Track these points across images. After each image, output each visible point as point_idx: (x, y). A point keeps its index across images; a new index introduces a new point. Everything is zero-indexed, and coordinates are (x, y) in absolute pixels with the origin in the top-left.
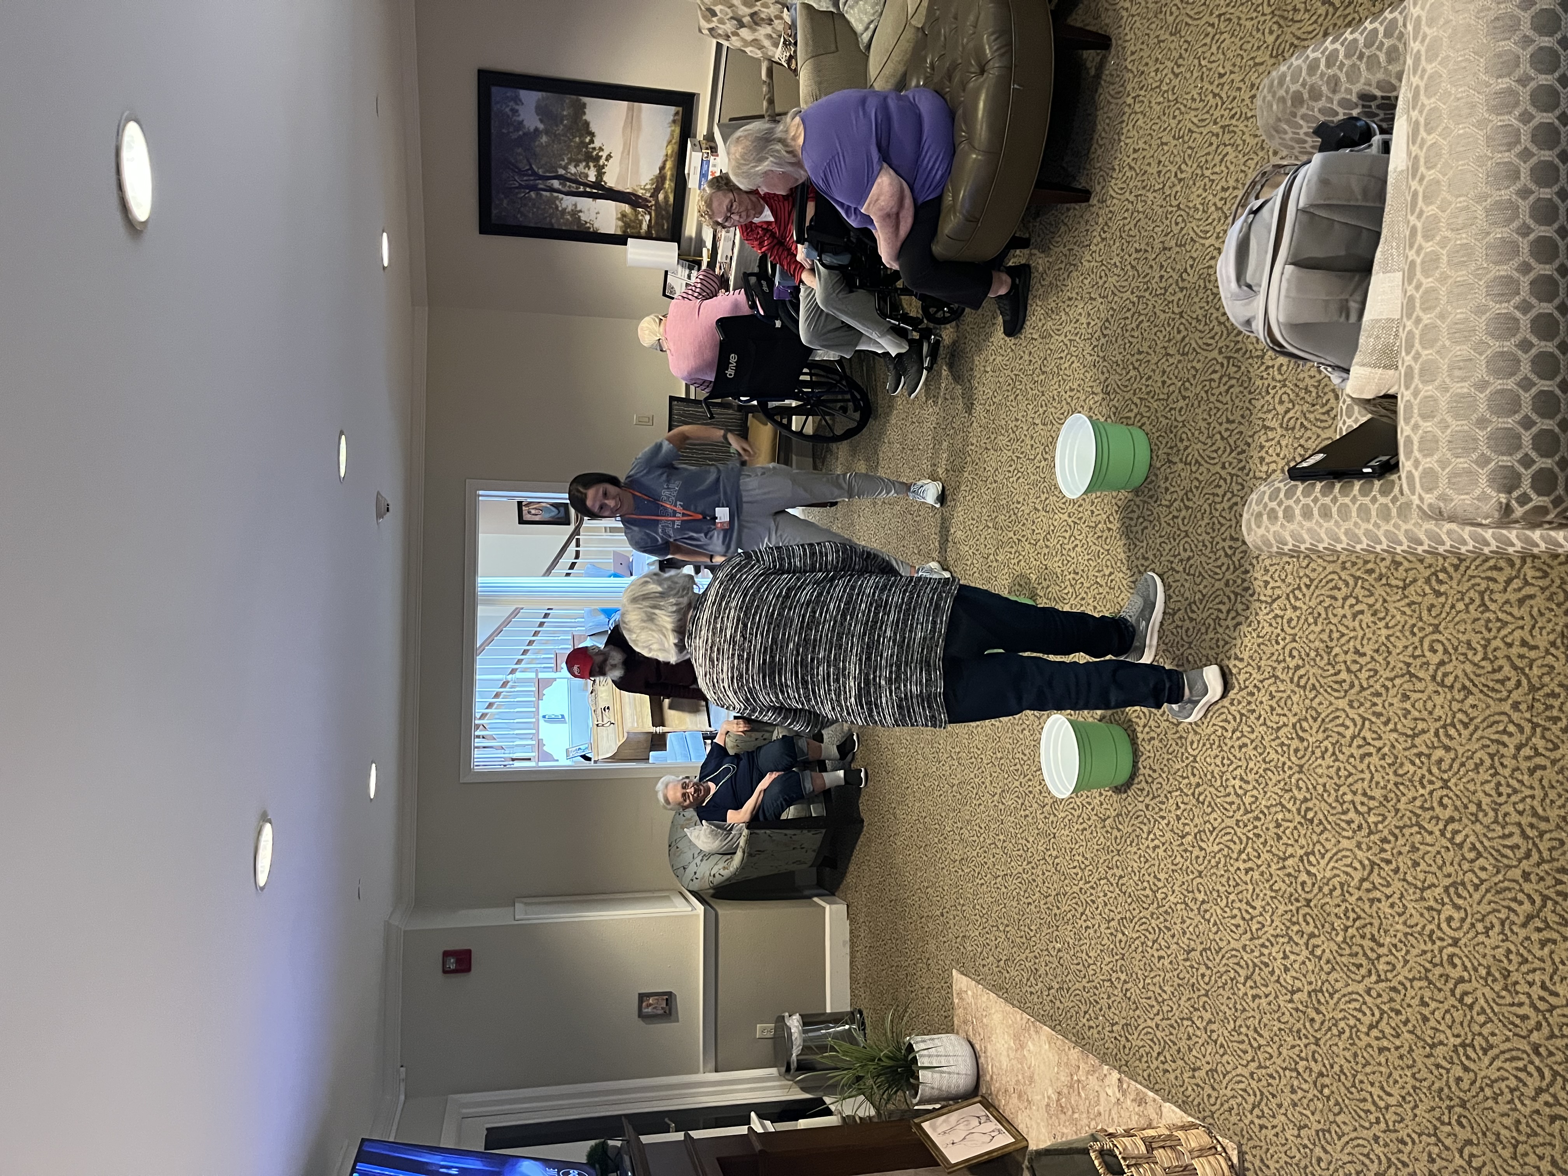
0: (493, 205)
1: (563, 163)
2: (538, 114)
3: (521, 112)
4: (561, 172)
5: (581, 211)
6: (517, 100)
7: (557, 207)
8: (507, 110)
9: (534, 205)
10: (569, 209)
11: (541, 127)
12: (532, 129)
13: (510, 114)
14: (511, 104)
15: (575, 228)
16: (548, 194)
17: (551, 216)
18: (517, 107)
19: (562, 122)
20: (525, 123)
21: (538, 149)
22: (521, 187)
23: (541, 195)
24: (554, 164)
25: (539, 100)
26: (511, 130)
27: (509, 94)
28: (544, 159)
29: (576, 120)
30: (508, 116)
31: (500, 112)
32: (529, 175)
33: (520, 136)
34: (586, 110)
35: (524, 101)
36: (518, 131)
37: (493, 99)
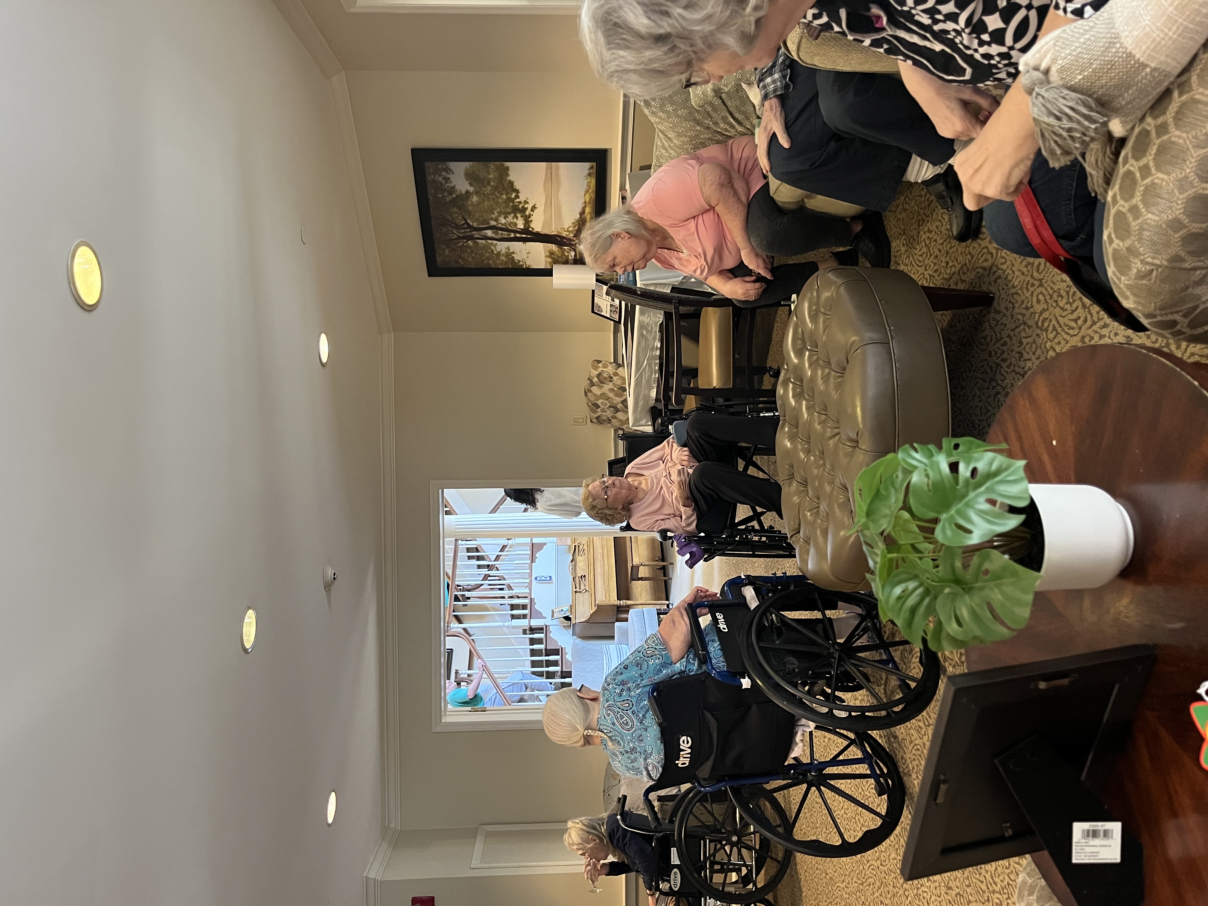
0: (437, 255)
1: (494, 216)
2: (467, 180)
3: (451, 179)
4: (493, 223)
5: (513, 253)
6: (448, 170)
7: (492, 251)
8: (440, 179)
9: (472, 251)
10: (504, 252)
11: (471, 189)
12: (463, 192)
13: (443, 181)
14: (444, 173)
15: (510, 266)
16: (483, 241)
17: (488, 259)
18: (448, 176)
19: (489, 184)
20: (457, 187)
21: (470, 208)
22: (459, 238)
23: (478, 243)
24: (486, 218)
25: (467, 168)
26: (445, 194)
27: (440, 166)
28: (477, 214)
29: (501, 181)
30: (441, 184)
31: (434, 181)
32: (465, 228)
33: (454, 198)
34: (509, 172)
35: (454, 171)
36: (452, 194)
37: (427, 171)
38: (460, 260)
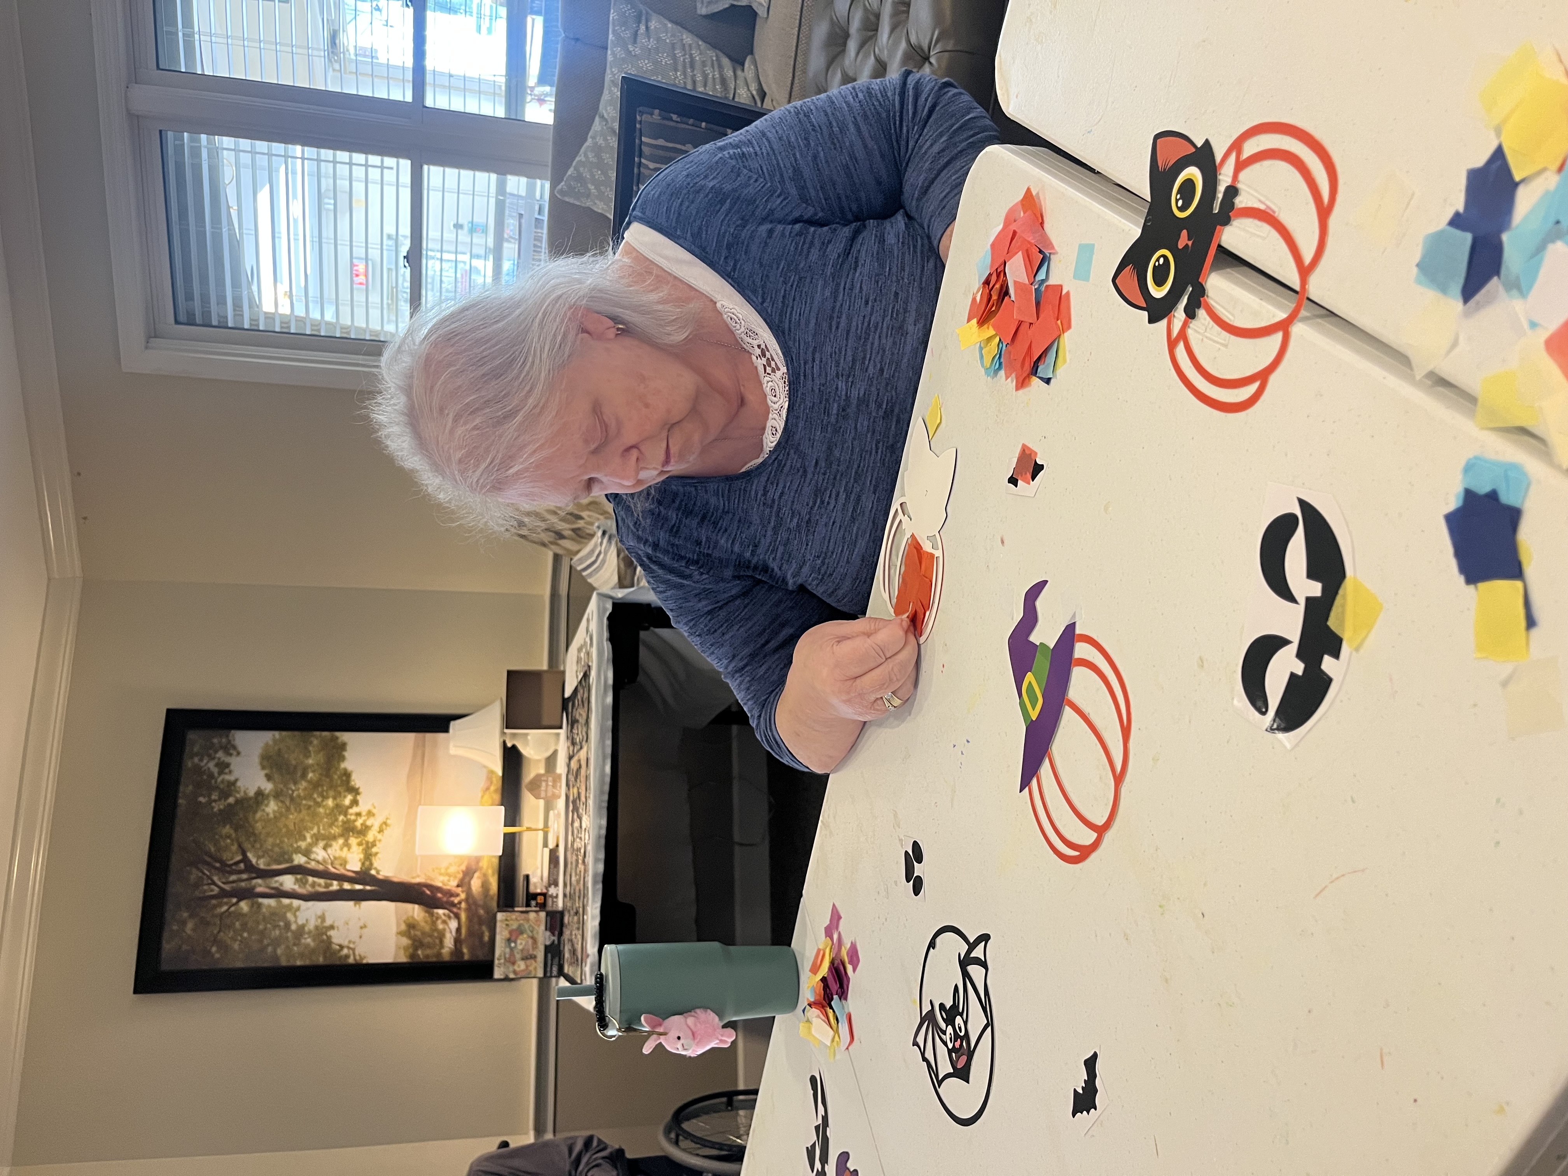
0: (166, 935)
1: (303, 845)
2: (263, 768)
3: (232, 767)
4: (299, 859)
5: (332, 927)
6: (230, 748)
7: (288, 925)
8: (211, 765)
9: (244, 926)
10: (311, 926)
11: (268, 787)
12: (251, 793)
13: (215, 771)
14: (220, 754)
15: (321, 960)
16: (272, 902)
17: (276, 943)
18: (227, 759)
19: (304, 776)
20: (239, 784)
21: (259, 825)
22: (224, 894)
23: (260, 905)
24: (286, 848)
25: (267, 745)
26: (214, 797)
27: (215, 741)
28: (270, 840)
29: (329, 770)
30: (211, 776)
31: (198, 770)
32: (240, 872)
33: (230, 805)
34: (346, 754)
35: (240, 749)
36: (227, 797)
37: (188, 749)
38: (214, 949)
